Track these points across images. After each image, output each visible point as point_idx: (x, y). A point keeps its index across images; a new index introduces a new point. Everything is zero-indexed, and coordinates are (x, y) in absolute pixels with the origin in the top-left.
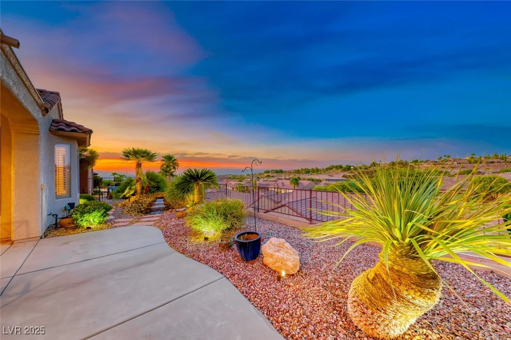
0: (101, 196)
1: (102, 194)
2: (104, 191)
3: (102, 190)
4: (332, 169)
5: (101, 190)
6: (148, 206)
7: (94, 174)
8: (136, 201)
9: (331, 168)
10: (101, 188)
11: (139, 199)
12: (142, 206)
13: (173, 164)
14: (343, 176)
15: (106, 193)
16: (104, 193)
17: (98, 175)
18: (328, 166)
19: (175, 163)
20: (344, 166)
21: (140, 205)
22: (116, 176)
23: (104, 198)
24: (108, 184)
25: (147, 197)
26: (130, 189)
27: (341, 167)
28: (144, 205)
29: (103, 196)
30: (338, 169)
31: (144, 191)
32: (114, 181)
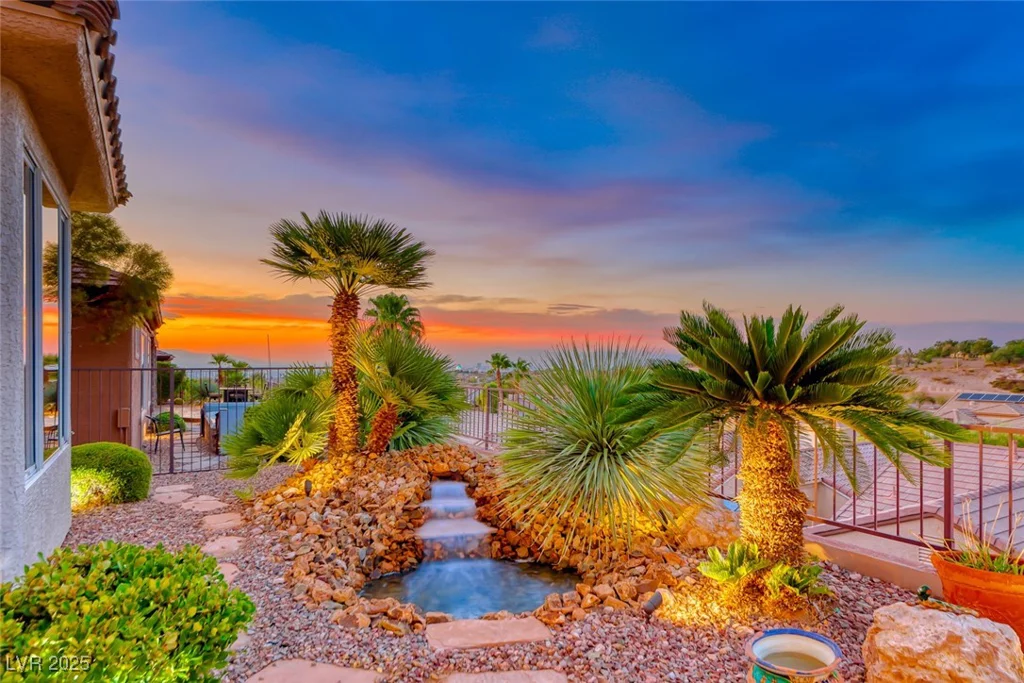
0: (177, 436)
1: (182, 430)
2: (187, 415)
3: (185, 412)
4: (947, 355)
5: (177, 411)
6: (403, 529)
7: (160, 358)
8: (338, 492)
9: (944, 351)
10: (180, 404)
11: (352, 483)
12: (374, 522)
13: (406, 326)
14: (998, 384)
15: (197, 426)
16: (188, 425)
17: (172, 362)
18: (930, 344)
19: (412, 322)
20: (1001, 343)
21: (365, 517)
22: (224, 365)
23: (188, 448)
24: (204, 393)
25: (389, 472)
26: (308, 426)
27: (987, 348)
28: (381, 517)
29: (187, 437)
30: (974, 357)
31: (370, 440)
32: (220, 380)
